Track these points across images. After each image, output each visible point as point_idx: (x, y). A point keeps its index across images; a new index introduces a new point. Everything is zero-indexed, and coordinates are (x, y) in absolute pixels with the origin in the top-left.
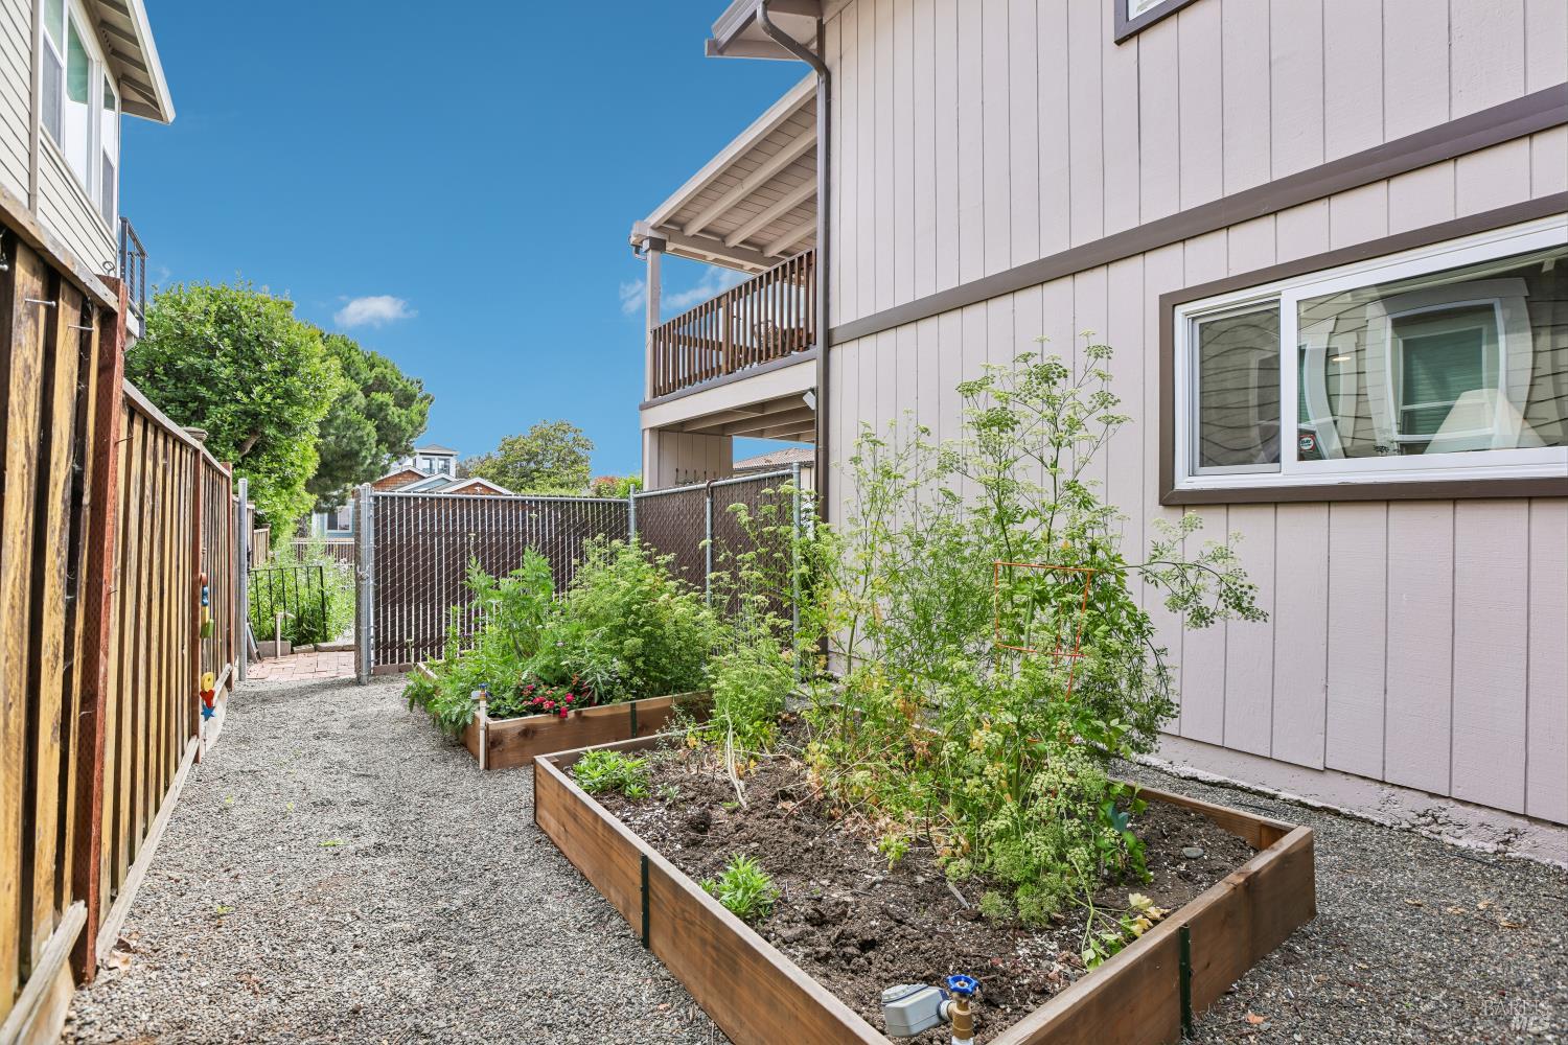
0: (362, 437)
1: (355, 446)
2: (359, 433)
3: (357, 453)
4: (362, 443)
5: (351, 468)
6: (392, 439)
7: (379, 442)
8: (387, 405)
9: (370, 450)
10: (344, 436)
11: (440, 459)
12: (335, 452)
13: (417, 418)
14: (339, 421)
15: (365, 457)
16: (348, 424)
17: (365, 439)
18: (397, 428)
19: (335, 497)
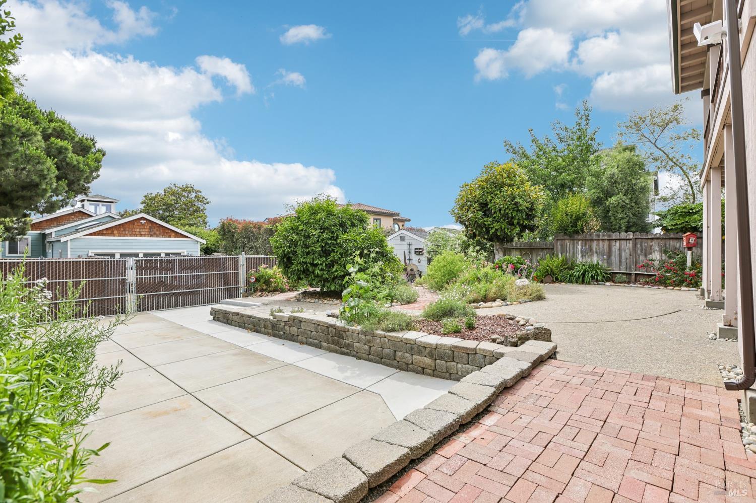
0: (42, 171)
1: (36, 178)
2: (40, 167)
3: (37, 185)
4: (43, 177)
5: (30, 198)
6: (71, 177)
7: (59, 178)
8: (66, 149)
9: (51, 184)
10: (24, 169)
11: (103, 205)
12: (15, 183)
13: (93, 164)
14: (17, 155)
15: (45, 190)
16: (28, 159)
17: (46, 172)
18: (75, 168)
19: (16, 229)
